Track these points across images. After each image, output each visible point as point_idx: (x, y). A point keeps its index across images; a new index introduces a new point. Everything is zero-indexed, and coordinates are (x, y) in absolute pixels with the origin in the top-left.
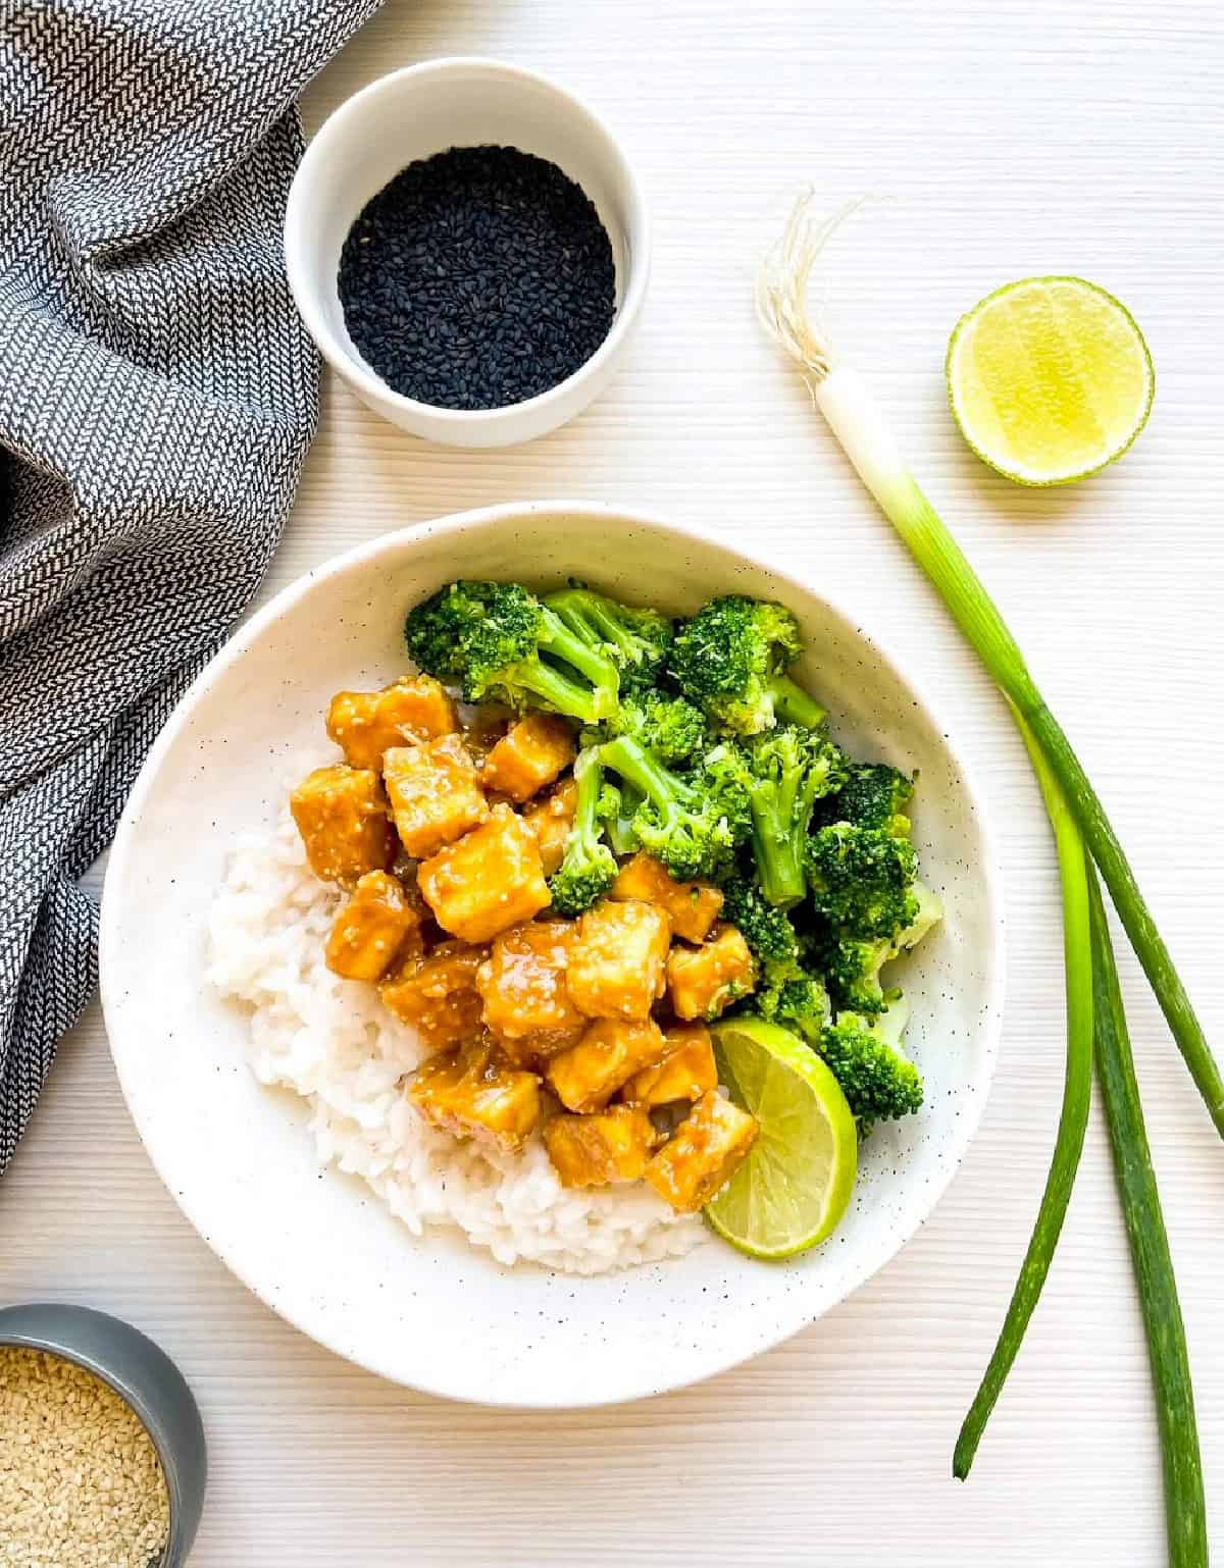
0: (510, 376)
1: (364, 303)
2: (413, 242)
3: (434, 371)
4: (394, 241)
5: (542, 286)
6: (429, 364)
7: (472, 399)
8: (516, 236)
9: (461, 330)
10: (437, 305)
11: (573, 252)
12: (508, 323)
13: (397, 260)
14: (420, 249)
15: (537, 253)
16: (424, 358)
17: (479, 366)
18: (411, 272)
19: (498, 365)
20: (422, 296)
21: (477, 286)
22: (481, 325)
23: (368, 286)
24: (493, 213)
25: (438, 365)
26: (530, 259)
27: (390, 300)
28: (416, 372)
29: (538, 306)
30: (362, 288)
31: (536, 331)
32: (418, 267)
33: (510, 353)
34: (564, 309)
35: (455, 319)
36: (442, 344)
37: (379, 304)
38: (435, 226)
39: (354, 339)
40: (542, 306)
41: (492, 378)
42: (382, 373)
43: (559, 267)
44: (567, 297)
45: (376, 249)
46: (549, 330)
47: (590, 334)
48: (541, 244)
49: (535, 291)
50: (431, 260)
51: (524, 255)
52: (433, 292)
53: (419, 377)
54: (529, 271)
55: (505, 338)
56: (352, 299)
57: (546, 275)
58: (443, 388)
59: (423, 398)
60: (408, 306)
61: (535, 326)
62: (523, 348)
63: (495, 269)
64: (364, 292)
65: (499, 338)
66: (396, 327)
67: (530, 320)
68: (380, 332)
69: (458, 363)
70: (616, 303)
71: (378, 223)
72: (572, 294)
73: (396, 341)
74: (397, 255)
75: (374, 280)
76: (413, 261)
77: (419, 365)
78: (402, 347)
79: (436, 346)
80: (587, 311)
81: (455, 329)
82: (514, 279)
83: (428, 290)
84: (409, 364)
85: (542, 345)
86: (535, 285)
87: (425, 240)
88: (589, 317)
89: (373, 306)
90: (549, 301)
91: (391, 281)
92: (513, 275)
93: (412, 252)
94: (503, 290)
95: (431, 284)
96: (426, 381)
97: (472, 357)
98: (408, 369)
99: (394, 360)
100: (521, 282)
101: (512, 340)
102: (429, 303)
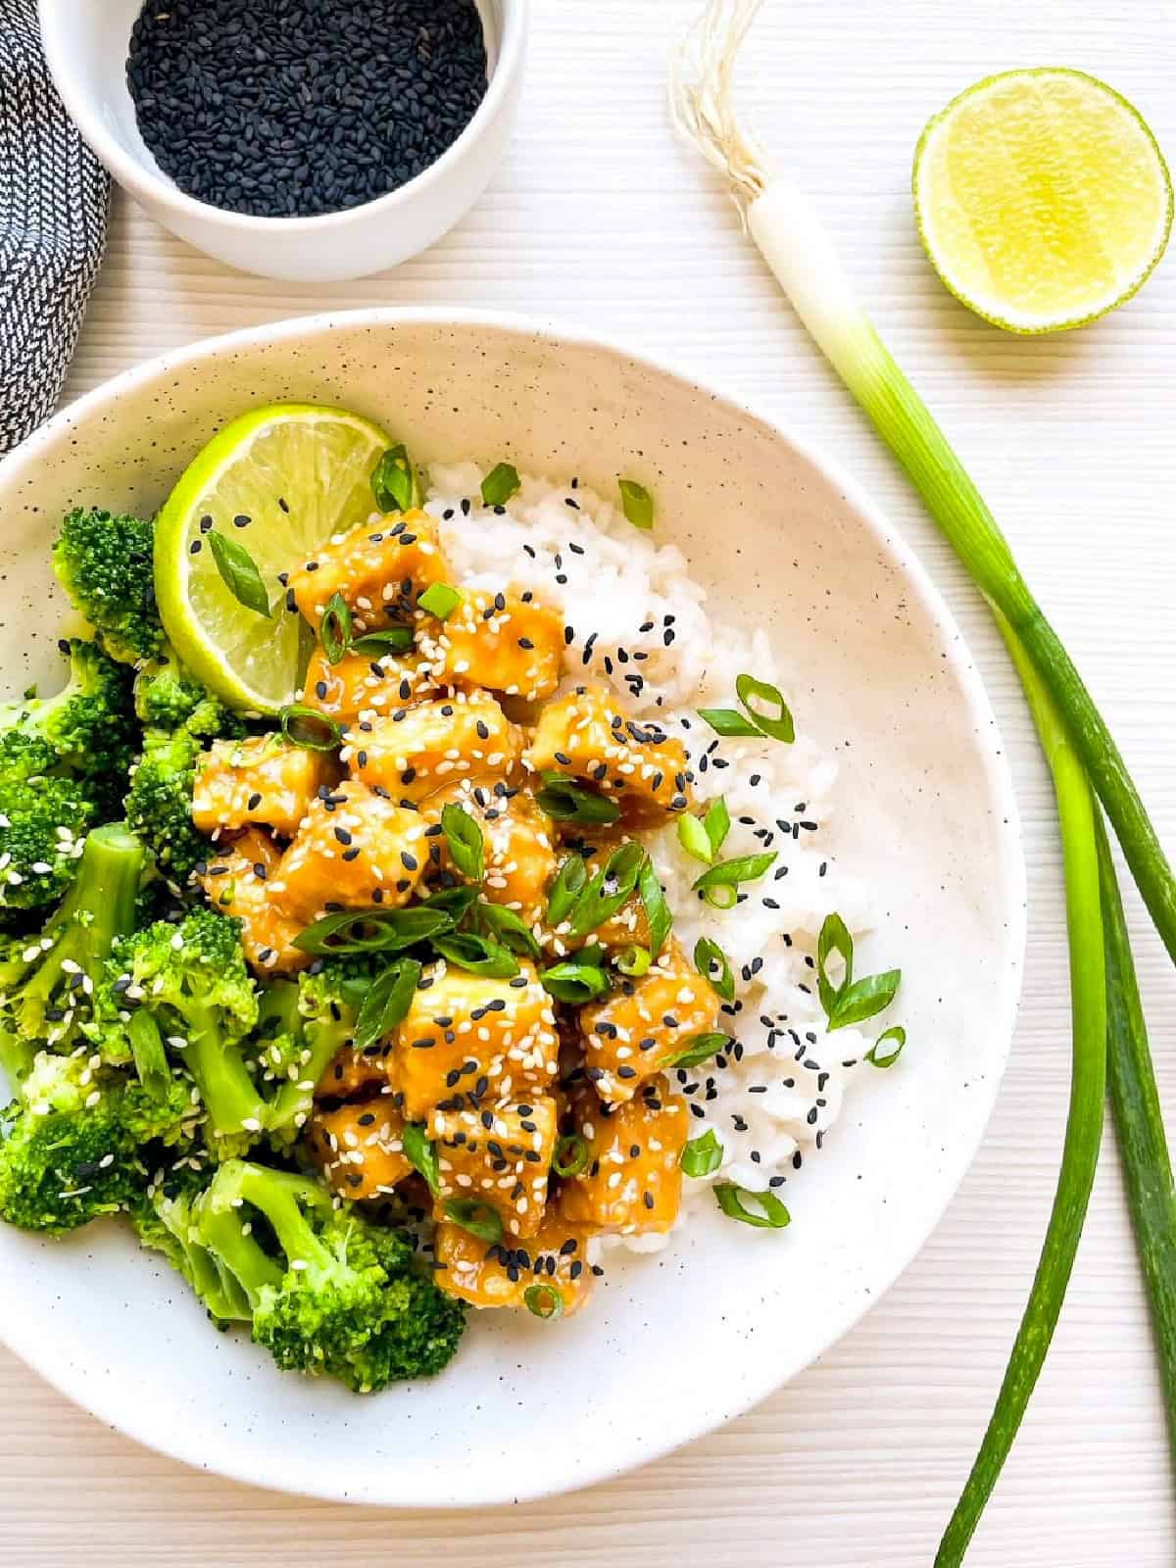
1: (161, 96)
2: (224, 19)
3: (251, 183)
4: (201, 16)
5: (393, 73)
6: (245, 175)
8: (357, 9)
9: (286, 132)
10: (254, 97)
11: (433, 32)
12: (348, 120)
13: (204, 41)
14: (233, 27)
15: (385, 31)
16: (239, 167)
17: (310, 176)
19: (336, 176)
20: (236, 87)
21: (308, 73)
22: (313, 122)
23: (167, 76)
25: (257, 175)
26: (375, 38)
27: (194, 92)
28: (229, 185)
29: (386, 99)
30: (159, 79)
31: (384, 131)
32: (230, 48)
33: (351, 161)
34: (421, 103)
35: (280, 117)
36: (261, 148)
37: (180, 98)
40: (392, 100)
41: (328, 194)
43: (413, 50)
44: (425, 88)
45: (178, 29)
46: (402, 130)
48: (390, 19)
49: (384, 78)
50: (247, 40)
51: (368, 33)
52: (250, 80)
53: (233, 192)
54: (374, 54)
55: (345, 140)
56: (144, 91)
57: (396, 58)
60: (218, 98)
61: (383, 125)
62: (368, 153)
63: (330, 51)
64: (161, 84)
65: (337, 138)
66: (203, 127)
67: (376, 117)
68: (182, 133)
69: (284, 172)
72: (432, 83)
73: (203, 144)
74: (204, 35)
75: (174, 68)
76: (223, 41)
77: (232, 176)
78: (212, 153)
79: (254, 149)
80: (452, 106)
81: (279, 128)
82: (355, 63)
83: (243, 79)
84: (221, 174)
85: (394, 150)
86: (382, 71)
87: (239, 15)
89: (174, 102)
90: (402, 91)
91: (196, 67)
92: (354, 59)
93: (222, 30)
94: (341, 77)
95: (247, 70)
96: (243, 196)
97: (302, 164)
98: (219, 180)
99: (201, 170)
100: (364, 68)
101: (355, 143)
102: (244, 94)
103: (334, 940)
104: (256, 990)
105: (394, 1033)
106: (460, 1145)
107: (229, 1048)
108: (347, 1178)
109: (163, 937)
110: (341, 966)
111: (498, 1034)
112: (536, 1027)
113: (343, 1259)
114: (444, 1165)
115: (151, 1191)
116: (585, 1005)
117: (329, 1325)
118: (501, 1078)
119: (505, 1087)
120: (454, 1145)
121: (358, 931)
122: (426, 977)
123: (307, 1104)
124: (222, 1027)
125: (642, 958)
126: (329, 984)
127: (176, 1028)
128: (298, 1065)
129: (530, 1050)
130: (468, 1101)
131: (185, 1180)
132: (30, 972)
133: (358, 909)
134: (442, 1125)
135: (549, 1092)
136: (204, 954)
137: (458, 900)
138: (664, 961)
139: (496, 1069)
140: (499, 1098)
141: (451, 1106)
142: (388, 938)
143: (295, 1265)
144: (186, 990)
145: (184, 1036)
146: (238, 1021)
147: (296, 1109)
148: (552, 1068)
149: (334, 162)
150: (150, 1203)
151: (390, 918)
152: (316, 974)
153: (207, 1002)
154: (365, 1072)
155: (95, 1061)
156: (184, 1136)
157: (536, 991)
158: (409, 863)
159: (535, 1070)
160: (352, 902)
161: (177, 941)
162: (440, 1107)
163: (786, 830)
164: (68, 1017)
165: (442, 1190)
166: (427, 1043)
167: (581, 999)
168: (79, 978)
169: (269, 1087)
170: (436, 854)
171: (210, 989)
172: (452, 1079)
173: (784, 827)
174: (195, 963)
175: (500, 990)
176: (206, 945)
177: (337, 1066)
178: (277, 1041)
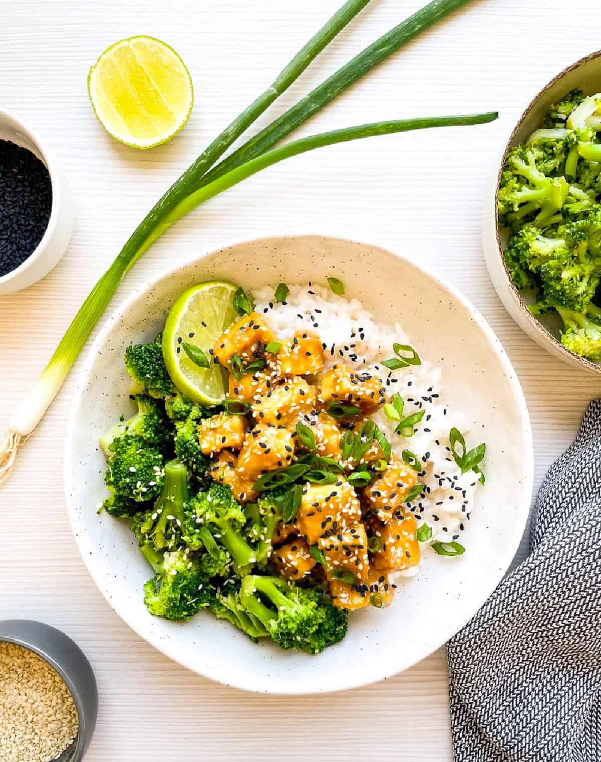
103: (267, 484)
104: (242, 510)
105: (298, 513)
106: (332, 549)
107: (237, 534)
108: (292, 572)
109: (203, 498)
110: (272, 493)
111: (336, 505)
112: (350, 499)
113: (299, 603)
114: (328, 559)
115: (217, 596)
116: (365, 487)
117: (301, 627)
118: (341, 521)
119: (344, 524)
120: (329, 550)
121: (275, 479)
122: (304, 490)
123: (270, 548)
124: (233, 526)
125: (383, 464)
126: (269, 500)
127: (216, 531)
128: (264, 534)
129: (350, 508)
130: (331, 532)
131: (229, 589)
132: (155, 523)
133: (273, 471)
134: (324, 543)
135: (360, 522)
136: (221, 501)
137: (309, 458)
138: (391, 462)
139: (339, 518)
140: (342, 528)
141: (326, 536)
142: (287, 478)
143: (281, 608)
144: (217, 516)
145: (220, 533)
146: (239, 523)
147: (267, 551)
148: (360, 513)
150: (218, 601)
151: (285, 471)
152: (264, 498)
153: (226, 518)
154: (289, 531)
155: (187, 551)
156: (226, 571)
157: (346, 484)
158: (288, 449)
159: (353, 514)
160: (270, 469)
161: (209, 498)
162: (322, 537)
163: (427, 400)
164: (173, 537)
165: (329, 568)
166: (311, 514)
167: (364, 484)
168: (174, 522)
169: (255, 545)
170: (297, 443)
171: (227, 513)
172: (323, 525)
173: (425, 399)
174: (219, 505)
175: (332, 488)
176: (221, 497)
177: (278, 532)
178: (254, 527)
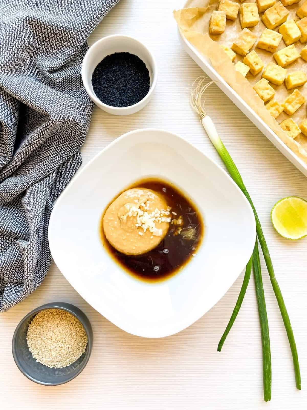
0: (128, 100)
1: (97, 85)
4: (104, 72)
5: (135, 81)
7: (120, 105)
8: (129, 71)
9: (118, 91)
10: (113, 86)
12: (128, 89)
14: (109, 74)
15: (133, 74)
18: (108, 79)
19: (126, 98)
20: (109, 84)
21: (121, 81)
22: (122, 90)
24: (125, 66)
27: (103, 85)
28: (108, 100)
29: (134, 85)
32: (109, 78)
34: (139, 86)
35: (117, 89)
36: (114, 94)
37: (100, 86)
38: (112, 69)
39: (95, 93)
41: (125, 101)
42: (101, 100)
43: (138, 78)
44: (140, 83)
45: (100, 74)
46: (136, 90)
47: (145, 91)
49: (133, 82)
50: (111, 76)
51: (131, 75)
52: (112, 83)
53: (109, 101)
54: (132, 78)
56: (95, 85)
58: (114, 103)
59: (110, 105)
61: (133, 90)
62: (131, 94)
63: (125, 78)
64: (97, 83)
66: (104, 90)
67: (132, 88)
69: (117, 97)
70: (150, 85)
71: (100, 69)
72: (141, 83)
73: (104, 93)
74: (104, 75)
75: (99, 81)
76: (107, 76)
77: (109, 98)
78: (106, 95)
80: (144, 86)
83: (111, 83)
86: (133, 81)
87: (110, 72)
88: (145, 88)
89: (99, 86)
90: (136, 84)
91: (103, 81)
92: (128, 79)
93: (107, 75)
94: (127, 82)
95: (111, 81)
96: (111, 102)
97: (120, 96)
98: (107, 99)
99: (104, 97)
100: (130, 81)
101: (128, 93)
102: (111, 85)
149: (125, 95)
